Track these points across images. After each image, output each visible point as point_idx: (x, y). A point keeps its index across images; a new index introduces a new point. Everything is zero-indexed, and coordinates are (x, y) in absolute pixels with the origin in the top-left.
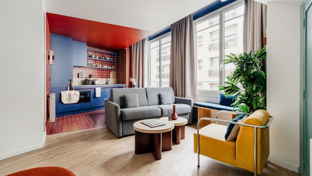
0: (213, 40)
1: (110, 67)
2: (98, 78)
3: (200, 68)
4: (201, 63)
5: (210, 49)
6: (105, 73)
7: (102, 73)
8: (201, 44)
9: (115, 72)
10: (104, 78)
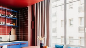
0: (81, 4)
1: (12, 25)
2: (2, 35)
3: (71, 25)
4: (71, 21)
5: (79, 11)
6: (6, 30)
7: (4, 30)
8: (71, 7)
9: (15, 29)
10: (6, 35)
